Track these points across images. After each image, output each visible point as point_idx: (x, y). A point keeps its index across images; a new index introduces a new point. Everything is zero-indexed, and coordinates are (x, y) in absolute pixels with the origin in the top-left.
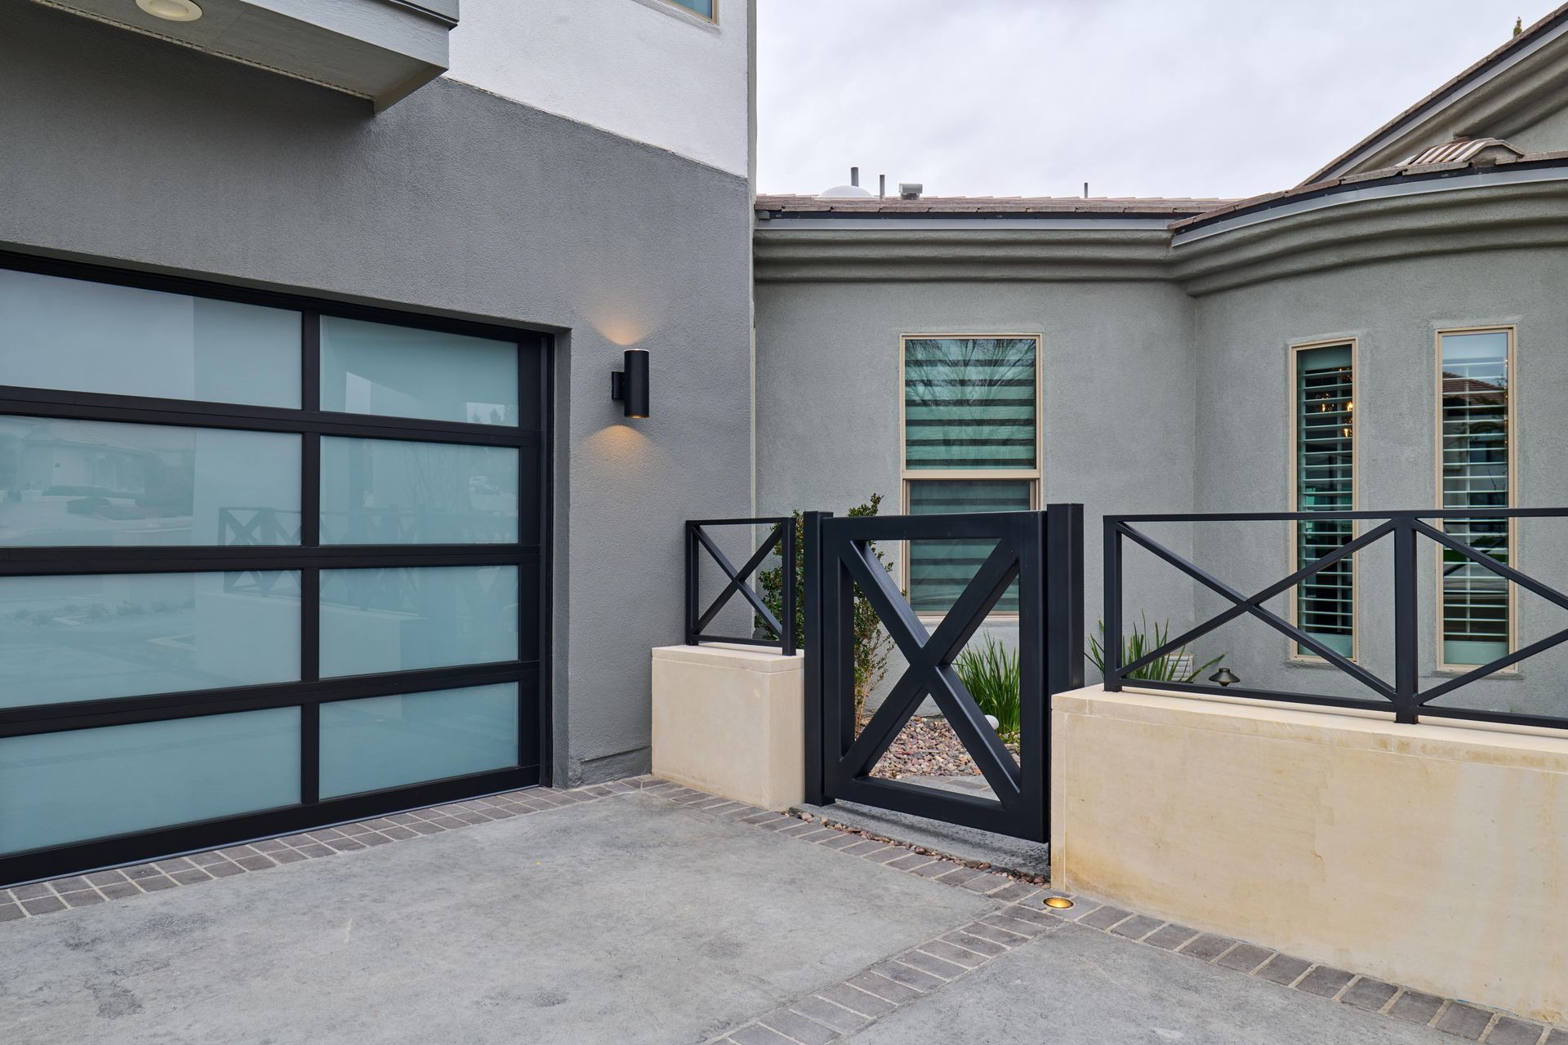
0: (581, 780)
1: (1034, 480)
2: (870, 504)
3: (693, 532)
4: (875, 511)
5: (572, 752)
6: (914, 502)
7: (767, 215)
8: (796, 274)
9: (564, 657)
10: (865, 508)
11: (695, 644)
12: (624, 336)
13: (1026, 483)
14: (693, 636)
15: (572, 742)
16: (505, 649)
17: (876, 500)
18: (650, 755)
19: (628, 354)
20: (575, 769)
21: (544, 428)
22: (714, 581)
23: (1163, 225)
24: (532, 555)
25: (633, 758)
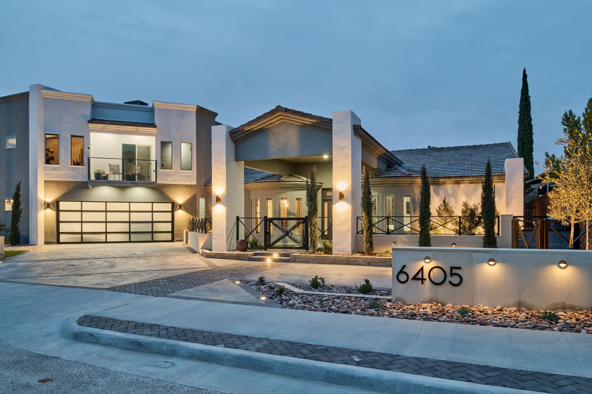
0: (176, 242)
3: (189, 220)
9: (176, 231)
12: (180, 202)
15: (176, 238)
16: (170, 230)
21: (173, 211)
24: (172, 222)
25: (182, 240)
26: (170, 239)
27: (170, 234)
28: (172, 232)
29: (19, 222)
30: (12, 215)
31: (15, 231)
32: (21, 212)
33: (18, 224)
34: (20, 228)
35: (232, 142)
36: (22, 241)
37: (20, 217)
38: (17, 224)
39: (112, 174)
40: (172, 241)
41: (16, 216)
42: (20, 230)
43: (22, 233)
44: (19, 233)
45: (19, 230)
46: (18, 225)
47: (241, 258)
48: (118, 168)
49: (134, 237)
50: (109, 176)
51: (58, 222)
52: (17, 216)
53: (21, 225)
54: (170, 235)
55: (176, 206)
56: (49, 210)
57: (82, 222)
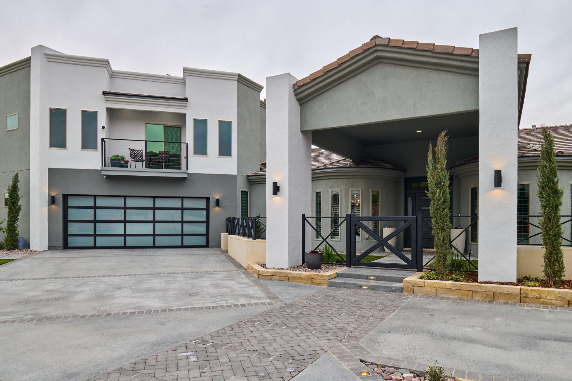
0: (211, 247)
9: (211, 233)
11: (226, 233)
12: (217, 197)
15: (211, 243)
16: (205, 232)
19: (216, 199)
21: (208, 208)
24: (207, 222)
25: (219, 245)
26: (204, 244)
27: (204, 238)
28: (207, 235)
29: (18, 221)
30: (8, 212)
31: (12, 233)
32: (20, 208)
33: (17, 224)
34: (18, 229)
35: (297, 103)
36: (20, 244)
37: (18, 215)
38: (14, 223)
39: (133, 161)
40: (207, 246)
41: (13, 213)
42: (19, 231)
43: (21, 234)
44: (17, 235)
45: (17, 232)
46: (16, 226)
47: (315, 281)
48: (141, 154)
49: (160, 241)
50: (129, 164)
51: (66, 221)
52: (15, 213)
53: (20, 225)
55: (212, 202)
56: (54, 207)
57: (95, 222)
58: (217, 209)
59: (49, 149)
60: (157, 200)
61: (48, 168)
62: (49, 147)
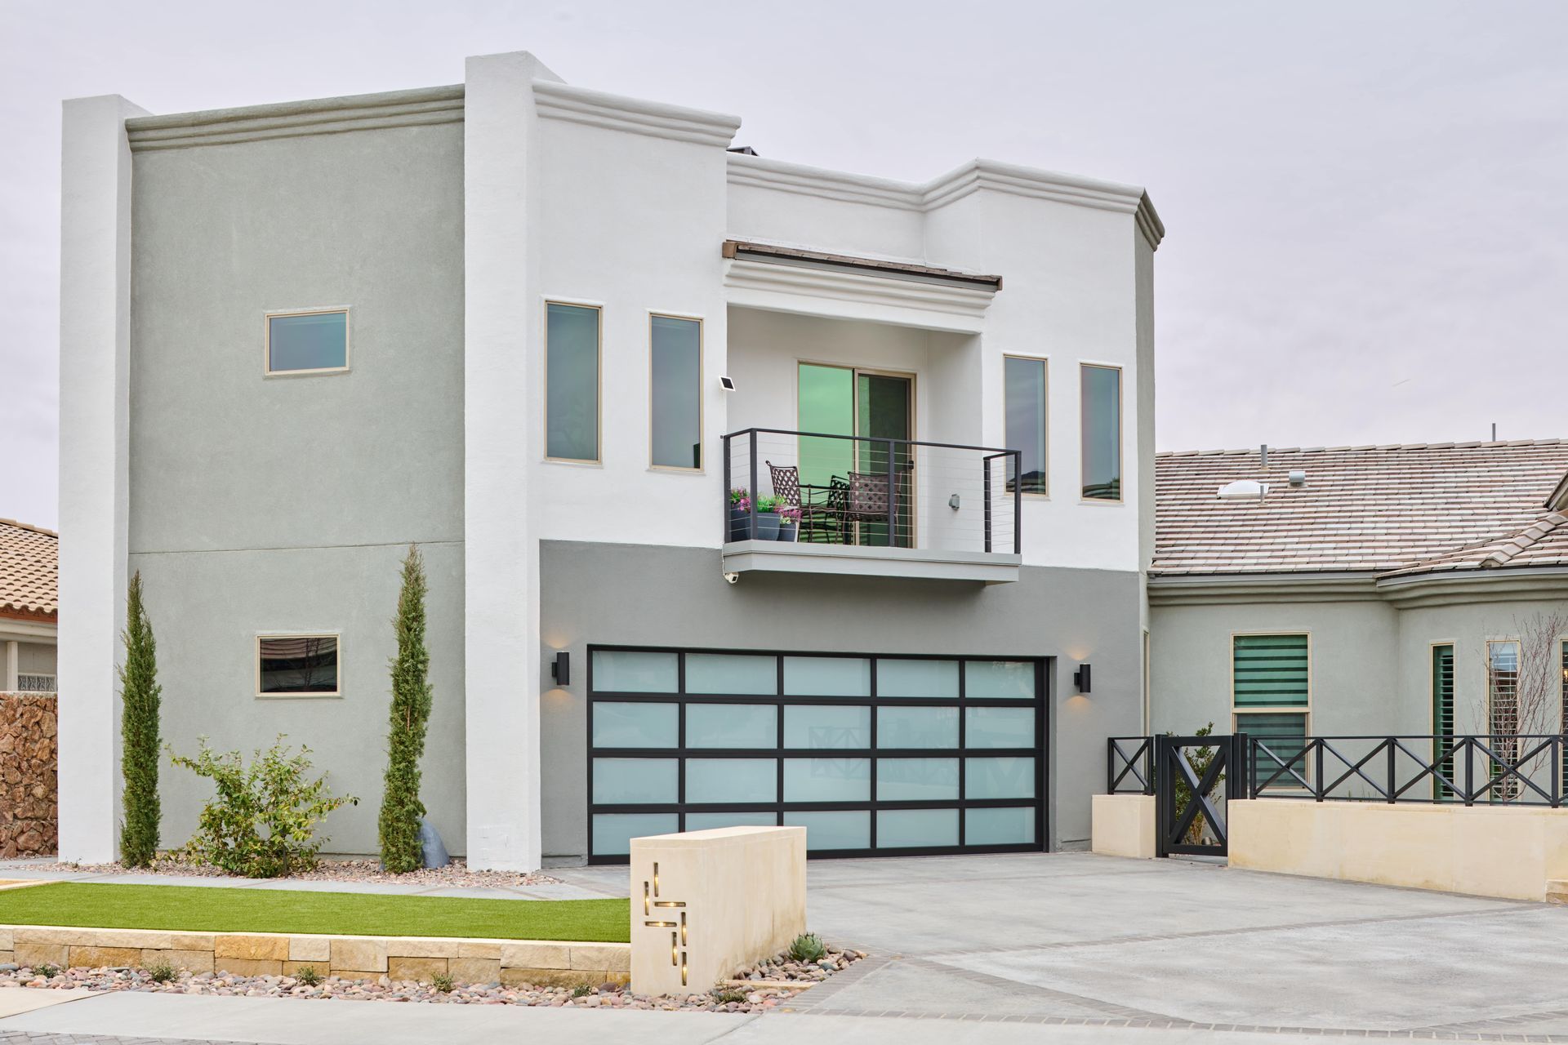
0: (1061, 849)
1: (1307, 713)
2: (1207, 728)
3: (1111, 742)
4: (1210, 731)
5: (1057, 837)
6: (1239, 726)
7: (1154, 576)
8: (1172, 602)
9: (1054, 797)
10: (1204, 730)
11: (1113, 794)
12: (1079, 657)
13: (1303, 715)
14: (1111, 790)
15: (1058, 833)
16: (1029, 793)
17: (1211, 726)
18: (1091, 843)
19: (1081, 666)
20: (1059, 844)
21: (1045, 698)
22: (1120, 765)
23: (1371, 575)
24: (1040, 753)
25: (1084, 843)
26: (1029, 837)
27: (1029, 813)
28: (1040, 803)
29: (422, 753)
33: (419, 766)
34: (422, 784)
36: (432, 848)
40: (1041, 843)
42: (424, 795)
45: (419, 795)
46: (417, 770)
48: (794, 484)
49: (887, 829)
51: (592, 753)
53: (426, 768)
54: (1026, 817)
55: (1063, 678)
56: (559, 695)
57: (681, 753)
58: (1079, 701)
59: (542, 463)
60: (881, 665)
61: (542, 542)
62: (545, 458)
